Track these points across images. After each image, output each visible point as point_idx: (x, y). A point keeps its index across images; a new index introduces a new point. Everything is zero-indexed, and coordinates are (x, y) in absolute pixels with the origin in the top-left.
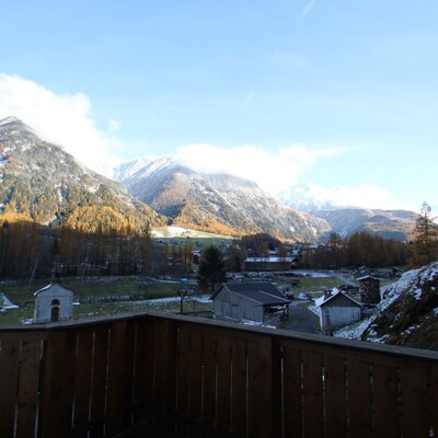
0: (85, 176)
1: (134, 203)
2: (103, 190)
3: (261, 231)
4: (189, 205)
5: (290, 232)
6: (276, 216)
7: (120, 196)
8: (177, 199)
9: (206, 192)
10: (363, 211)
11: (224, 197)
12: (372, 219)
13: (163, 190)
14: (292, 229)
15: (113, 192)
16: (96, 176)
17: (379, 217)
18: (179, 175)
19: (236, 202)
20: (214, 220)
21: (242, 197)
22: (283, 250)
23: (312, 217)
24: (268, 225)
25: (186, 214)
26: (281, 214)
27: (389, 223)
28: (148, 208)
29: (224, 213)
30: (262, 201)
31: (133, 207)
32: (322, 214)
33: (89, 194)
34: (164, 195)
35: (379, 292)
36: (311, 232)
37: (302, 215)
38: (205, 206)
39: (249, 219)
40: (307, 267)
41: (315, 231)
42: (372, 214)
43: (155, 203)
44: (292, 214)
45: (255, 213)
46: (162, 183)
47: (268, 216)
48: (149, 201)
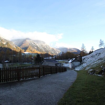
0: (2, 40)
1: (16, 47)
2: (7, 43)
3: (46, 53)
4: (29, 47)
5: (52, 53)
6: (49, 49)
7: (12, 45)
8: (26, 46)
9: (34, 44)
10: (67, 48)
11: (38, 45)
12: (69, 50)
13: (23, 43)
14: (53, 52)
15: (10, 44)
16: (5, 40)
17: (70, 50)
18: (27, 41)
19: (40, 46)
20: (35, 50)
21: (42, 45)
23: (57, 50)
24: (48, 51)
25: (29, 49)
26: (51, 49)
27: (72, 51)
28: (19, 48)
29: (38, 49)
30: (46, 46)
31: (16, 48)
32: (59, 49)
33: (3, 44)
34: (23, 45)
36: (57, 53)
37: (55, 49)
38: (33, 47)
39: (43, 50)
41: (58, 53)
42: (69, 49)
43: (21, 47)
44: (53, 49)
45: (45, 49)
47: (48, 49)
48: (19, 46)
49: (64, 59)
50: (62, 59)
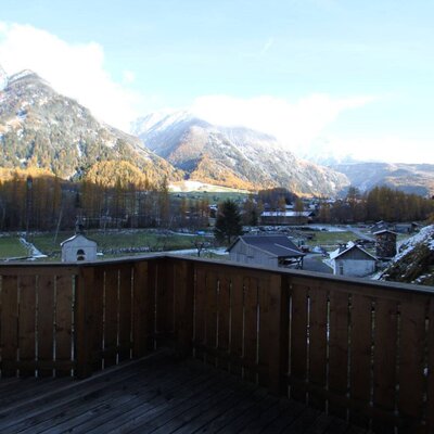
0: (102, 130)
1: (151, 157)
2: (121, 144)
3: (278, 185)
4: (206, 159)
5: (307, 186)
6: (293, 170)
7: (137, 151)
8: (194, 154)
9: (223, 146)
10: (385, 165)
11: (242, 151)
12: (393, 174)
13: (179, 144)
14: (310, 183)
15: (131, 147)
16: (113, 130)
17: (400, 172)
18: (195, 129)
19: (253, 156)
20: (230, 174)
21: (259, 151)
22: (299, 204)
23: (331, 171)
24: (286, 179)
25: (203, 168)
26: (300, 168)
27: (411, 177)
28: (165, 162)
29: (241, 167)
30: (280, 155)
31: (151, 161)
32: (341, 168)
33: (107, 149)
34: (180, 149)
35: (395, 246)
36: (329, 187)
37: (320, 169)
38: (222, 159)
39: (266, 174)
40: (324, 222)
41: (333, 185)
42: (394, 168)
43: (172, 158)
44: (311, 168)
45: (272, 167)
46: (179, 137)
47: (285, 170)
48: (166, 155)
49: (354, 222)
50: (346, 223)
